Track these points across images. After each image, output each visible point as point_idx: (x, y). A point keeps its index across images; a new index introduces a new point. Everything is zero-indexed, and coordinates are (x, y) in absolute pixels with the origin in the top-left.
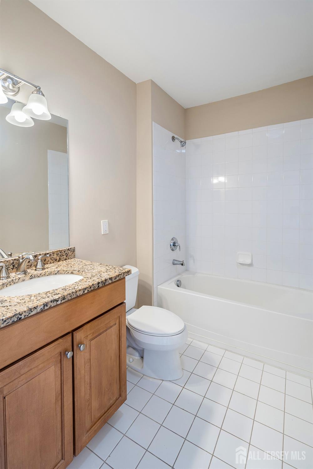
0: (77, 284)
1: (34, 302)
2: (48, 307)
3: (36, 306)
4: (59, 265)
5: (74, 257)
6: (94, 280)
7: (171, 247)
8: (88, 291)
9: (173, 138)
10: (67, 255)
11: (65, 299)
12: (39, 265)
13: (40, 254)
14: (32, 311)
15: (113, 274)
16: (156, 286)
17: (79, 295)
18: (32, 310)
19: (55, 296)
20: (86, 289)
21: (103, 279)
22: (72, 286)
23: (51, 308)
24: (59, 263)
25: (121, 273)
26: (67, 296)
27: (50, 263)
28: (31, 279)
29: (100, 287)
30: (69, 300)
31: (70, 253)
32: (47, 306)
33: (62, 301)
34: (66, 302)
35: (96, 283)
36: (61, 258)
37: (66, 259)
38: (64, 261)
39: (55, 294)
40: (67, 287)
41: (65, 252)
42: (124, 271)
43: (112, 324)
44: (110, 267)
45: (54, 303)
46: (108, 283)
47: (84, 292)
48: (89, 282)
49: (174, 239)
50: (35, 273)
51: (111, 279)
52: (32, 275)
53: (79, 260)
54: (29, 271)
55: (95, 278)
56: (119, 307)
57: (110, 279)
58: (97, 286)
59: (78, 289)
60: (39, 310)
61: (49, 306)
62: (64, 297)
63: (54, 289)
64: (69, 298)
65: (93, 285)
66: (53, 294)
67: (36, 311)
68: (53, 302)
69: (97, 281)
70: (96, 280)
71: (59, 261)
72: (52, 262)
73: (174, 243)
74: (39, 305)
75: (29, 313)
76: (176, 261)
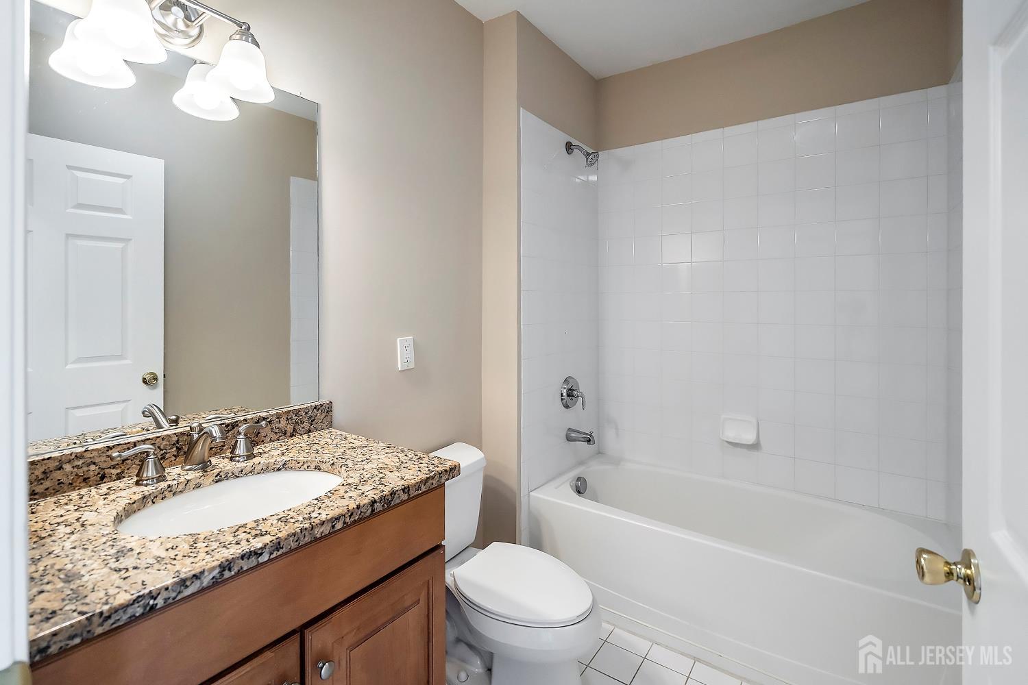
0: (320, 504)
1: (198, 558)
2: (233, 573)
3: (199, 570)
4: (290, 447)
5: (330, 425)
6: (363, 493)
7: (562, 399)
8: (345, 523)
9: (569, 147)
10: (312, 421)
11: (282, 548)
12: (241, 449)
13: (245, 420)
14: (187, 587)
15: (413, 475)
16: (527, 492)
17: (318, 536)
18: (188, 583)
19: (257, 539)
20: (337, 519)
21: (387, 490)
22: (305, 511)
23: (240, 572)
24: (291, 441)
25: (431, 474)
26: (286, 539)
27: (271, 441)
28: (217, 482)
29: (376, 511)
30: (291, 551)
31: (320, 416)
32: (230, 570)
33: (271, 554)
34: (284, 554)
35: (366, 501)
36: (297, 427)
37: (310, 431)
38: (305, 437)
39: (257, 535)
40: (292, 514)
41: (306, 413)
42: (441, 468)
43: (407, 603)
44: (410, 455)
45: (250, 560)
46: (398, 501)
47: (333, 527)
48: (351, 497)
49: (571, 381)
50: (228, 468)
51: (406, 489)
52: (221, 474)
53: (339, 433)
54: (214, 460)
55: (365, 488)
56: (429, 557)
57: (403, 490)
58: (370, 510)
59: (317, 521)
60: (206, 580)
61: (235, 569)
62: (279, 543)
63: (260, 518)
64: (292, 544)
65: (358, 507)
66: (254, 532)
67: (198, 585)
68: (248, 559)
69: (372, 495)
70: (371, 492)
71: (292, 436)
72: (274, 437)
73: (570, 390)
74: (206, 568)
75: (180, 592)
76: (575, 431)
